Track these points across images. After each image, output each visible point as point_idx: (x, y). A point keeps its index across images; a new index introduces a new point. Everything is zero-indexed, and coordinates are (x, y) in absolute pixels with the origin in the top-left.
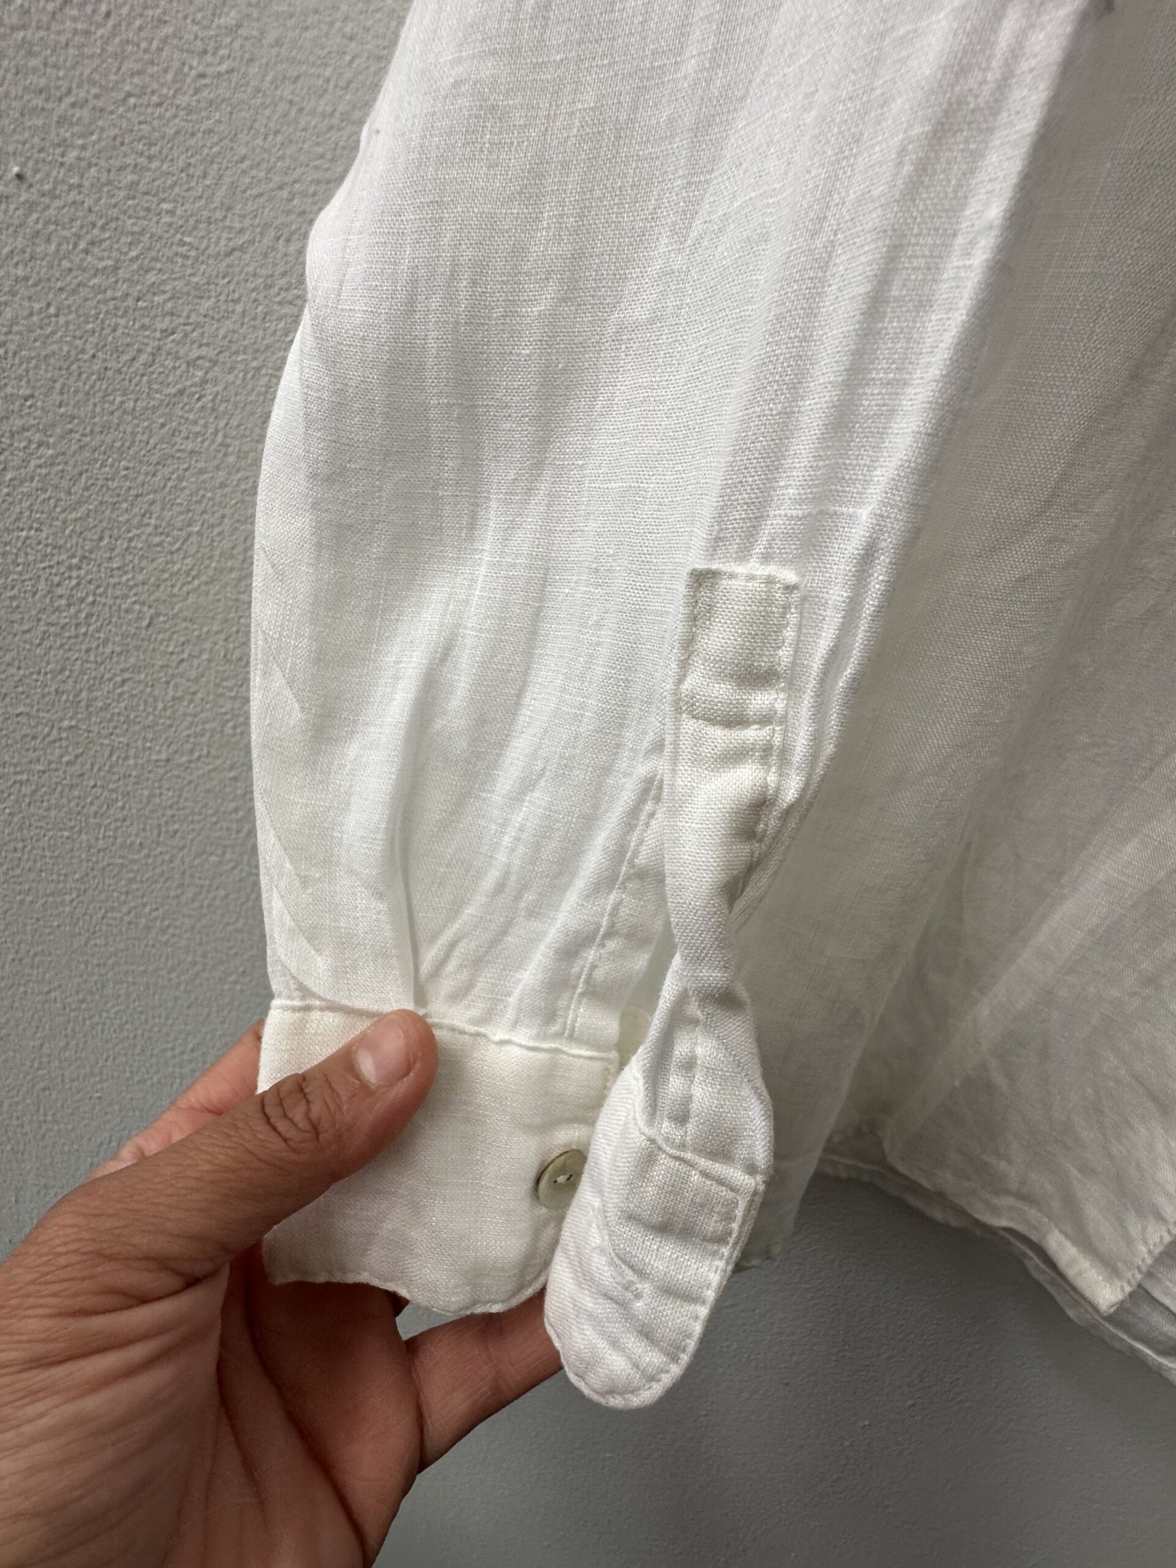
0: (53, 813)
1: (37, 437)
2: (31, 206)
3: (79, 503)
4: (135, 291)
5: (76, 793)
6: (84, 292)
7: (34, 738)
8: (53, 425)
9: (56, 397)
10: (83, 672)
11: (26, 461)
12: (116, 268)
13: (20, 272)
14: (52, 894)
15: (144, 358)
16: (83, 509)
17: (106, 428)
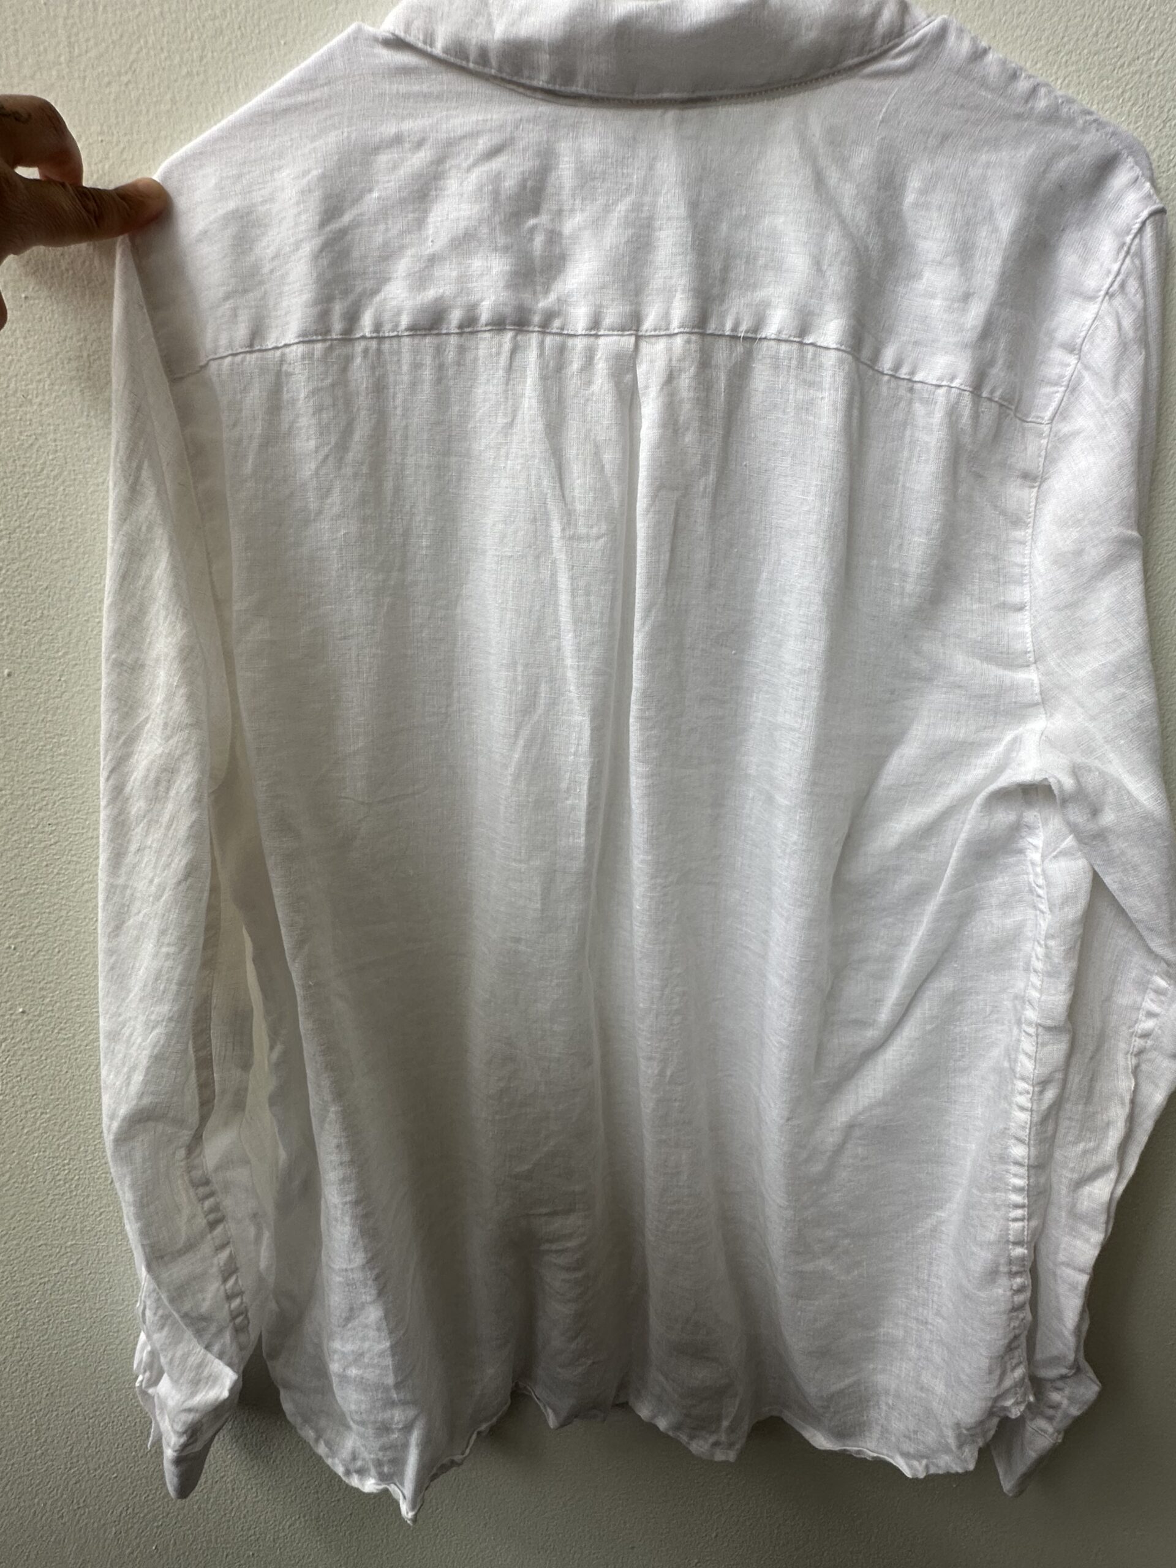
0: (66, 1296)
1: (40, 1111)
2: (29, 1021)
3: (66, 1135)
4: (85, 1043)
5: (79, 1280)
6: (58, 1048)
7: (50, 1256)
8: (48, 1104)
9: (49, 1092)
10: (76, 1215)
11: (34, 1123)
12: (74, 1037)
13: (26, 1046)
14: (70, 1345)
15: (92, 1068)
16: (68, 1137)
17: (78, 1099)
